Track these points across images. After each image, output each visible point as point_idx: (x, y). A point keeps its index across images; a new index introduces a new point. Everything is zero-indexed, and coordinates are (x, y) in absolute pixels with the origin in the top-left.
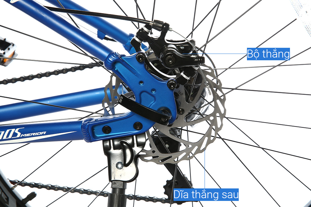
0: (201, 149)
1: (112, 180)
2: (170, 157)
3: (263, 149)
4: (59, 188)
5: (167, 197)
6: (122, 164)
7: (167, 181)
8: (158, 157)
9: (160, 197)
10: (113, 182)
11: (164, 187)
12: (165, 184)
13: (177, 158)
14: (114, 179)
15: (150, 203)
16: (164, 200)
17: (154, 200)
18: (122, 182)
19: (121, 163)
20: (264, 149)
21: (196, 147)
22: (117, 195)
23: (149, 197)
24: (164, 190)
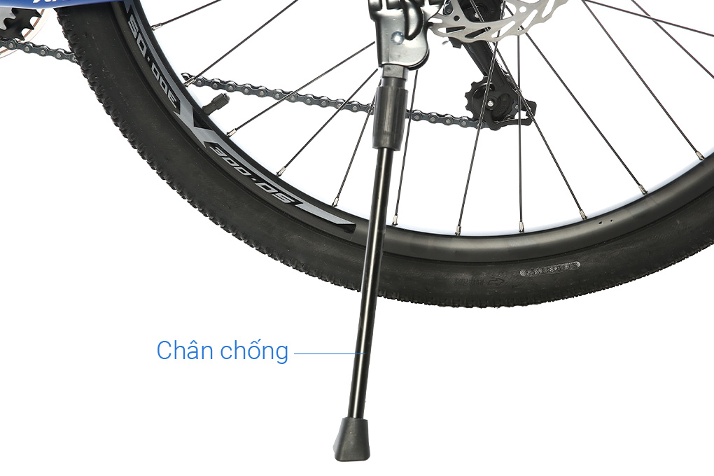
0: (544, 15)
1: (383, 63)
2: (482, 31)
3: (655, 21)
4: (267, 93)
5: (471, 115)
6: (402, 36)
7: (474, 84)
8: (463, 28)
9: (457, 115)
10: (386, 66)
11: (467, 95)
12: (469, 89)
13: (497, 32)
14: (387, 62)
15: (440, 126)
16: (465, 120)
17: (448, 121)
18: (402, 68)
19: (400, 33)
20: (658, 22)
21: (535, 12)
22: (392, 89)
23: (438, 115)
24: (466, 102)
